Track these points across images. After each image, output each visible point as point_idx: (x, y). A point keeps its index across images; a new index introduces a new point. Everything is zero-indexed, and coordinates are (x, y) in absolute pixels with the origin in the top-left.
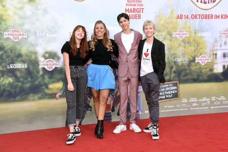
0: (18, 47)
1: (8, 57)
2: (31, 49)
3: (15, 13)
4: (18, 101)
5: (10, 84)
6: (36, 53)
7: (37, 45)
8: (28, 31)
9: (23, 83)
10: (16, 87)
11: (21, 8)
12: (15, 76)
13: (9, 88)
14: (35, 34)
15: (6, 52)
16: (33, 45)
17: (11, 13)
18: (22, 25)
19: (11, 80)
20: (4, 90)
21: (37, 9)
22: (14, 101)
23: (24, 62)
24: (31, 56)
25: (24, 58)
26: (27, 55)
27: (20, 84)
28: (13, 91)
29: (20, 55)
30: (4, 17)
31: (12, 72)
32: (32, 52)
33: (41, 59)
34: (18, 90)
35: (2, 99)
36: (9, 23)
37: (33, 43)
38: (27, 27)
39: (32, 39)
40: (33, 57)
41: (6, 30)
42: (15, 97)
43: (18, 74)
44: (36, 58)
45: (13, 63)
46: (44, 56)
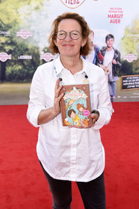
0: (26, 43)
1: (19, 50)
2: (35, 45)
3: (25, 18)
4: (25, 83)
5: (20, 70)
6: (38, 48)
7: (39, 42)
8: (33, 31)
9: (29, 70)
10: (24, 72)
11: (30, 14)
12: (23, 64)
13: (19, 73)
14: (38, 33)
15: (17, 47)
16: (36, 42)
17: (22, 17)
18: (30, 27)
19: (20, 67)
20: (16, 75)
21: (41, 14)
22: (22, 83)
23: (29, 54)
24: (34, 51)
25: (29, 51)
26: (32, 50)
27: (26, 71)
28: (21, 75)
29: (27, 50)
30: (17, 21)
31: (22, 61)
32: (35, 47)
33: (42, 53)
34: (25, 75)
35: (14, 80)
36: (21, 25)
37: (37, 40)
38: (32, 28)
39: (36, 37)
40: (36, 51)
41: (18, 30)
42: (23, 80)
43: (25, 63)
44: (38, 52)
45: (22, 55)
46: (44, 51)
